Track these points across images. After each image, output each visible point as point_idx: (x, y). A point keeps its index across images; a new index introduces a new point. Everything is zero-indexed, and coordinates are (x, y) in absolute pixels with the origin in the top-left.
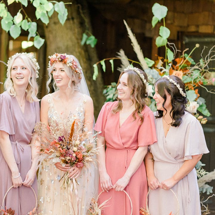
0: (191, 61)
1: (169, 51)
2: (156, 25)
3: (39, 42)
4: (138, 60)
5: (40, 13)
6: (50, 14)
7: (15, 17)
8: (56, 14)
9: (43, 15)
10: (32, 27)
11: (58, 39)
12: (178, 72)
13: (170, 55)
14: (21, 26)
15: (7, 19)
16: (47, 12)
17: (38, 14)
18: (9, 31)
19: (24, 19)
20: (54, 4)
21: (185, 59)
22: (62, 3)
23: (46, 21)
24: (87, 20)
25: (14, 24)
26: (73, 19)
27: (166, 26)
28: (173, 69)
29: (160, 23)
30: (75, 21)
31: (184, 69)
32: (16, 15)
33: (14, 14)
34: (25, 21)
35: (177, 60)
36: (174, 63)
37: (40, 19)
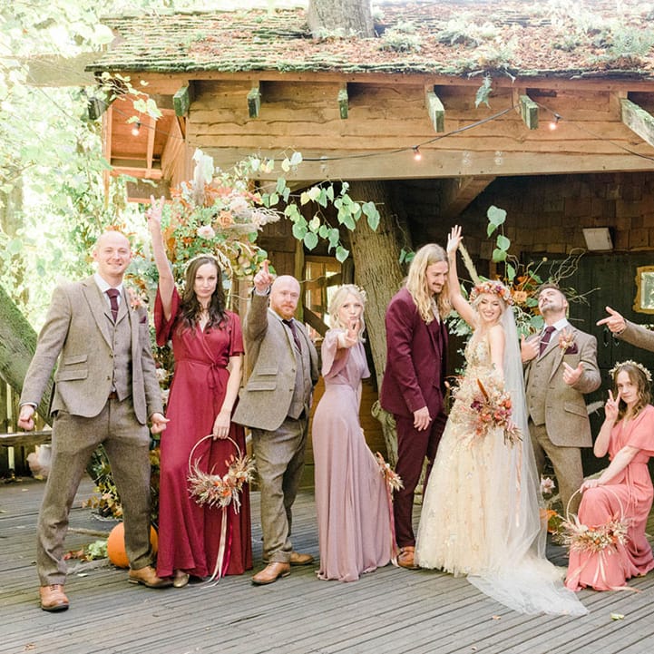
0: (537, 278)
1: (509, 266)
2: (493, 234)
3: (343, 254)
4: (471, 279)
5: (344, 216)
6: (357, 218)
7: (311, 221)
8: (364, 217)
9: (347, 218)
10: (333, 236)
11: (369, 259)
12: (522, 292)
13: (511, 272)
14: (318, 234)
15: (299, 224)
16: (353, 215)
17: (341, 218)
18: (303, 240)
19: (322, 224)
20: (361, 205)
21: (529, 277)
22: (371, 203)
23: (351, 227)
24: (405, 234)
25: (309, 231)
26: (387, 232)
27: (506, 236)
28: (515, 290)
29: (498, 232)
30: (391, 235)
31: (528, 289)
32: (312, 219)
33: (308, 218)
34: (324, 227)
35: (520, 278)
36: (516, 282)
37: (343, 224)
